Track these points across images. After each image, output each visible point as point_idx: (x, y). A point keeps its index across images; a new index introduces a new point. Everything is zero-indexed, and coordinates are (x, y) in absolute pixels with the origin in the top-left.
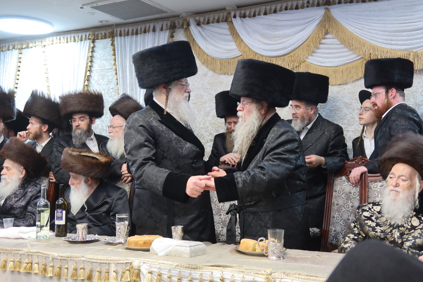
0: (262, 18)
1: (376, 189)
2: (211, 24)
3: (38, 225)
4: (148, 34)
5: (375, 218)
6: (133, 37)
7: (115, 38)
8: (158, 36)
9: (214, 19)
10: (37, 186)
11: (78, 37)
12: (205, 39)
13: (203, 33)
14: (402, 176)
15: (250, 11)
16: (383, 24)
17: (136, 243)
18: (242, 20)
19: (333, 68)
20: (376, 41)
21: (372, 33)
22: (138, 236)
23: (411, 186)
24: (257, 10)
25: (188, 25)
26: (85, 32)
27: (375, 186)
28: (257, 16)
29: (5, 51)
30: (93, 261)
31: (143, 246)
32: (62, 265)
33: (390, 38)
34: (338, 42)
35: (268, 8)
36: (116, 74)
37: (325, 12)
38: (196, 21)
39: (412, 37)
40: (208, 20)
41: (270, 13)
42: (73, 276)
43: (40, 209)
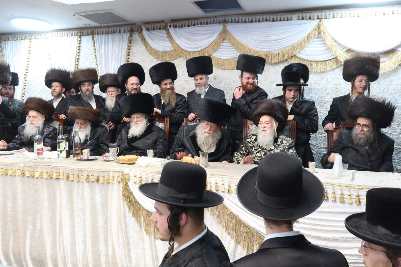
0: (187, 28)
1: (252, 129)
2: (155, 30)
3: (58, 150)
4: (116, 34)
5: (252, 143)
6: (106, 36)
7: (95, 35)
8: (122, 36)
9: (157, 27)
10: (50, 128)
11: (70, 33)
12: (152, 39)
13: (150, 35)
14: (267, 121)
15: (179, 24)
16: (255, 36)
17: (124, 160)
18: (175, 29)
19: (227, 60)
20: (251, 46)
21: (249, 41)
22: (123, 156)
23: (272, 126)
24: (184, 23)
25: (142, 30)
26: (75, 30)
27: (252, 127)
28: (183, 27)
29: (19, 40)
30: (99, 170)
31: (128, 162)
32: (79, 173)
33: (259, 44)
34: (230, 45)
35: (190, 22)
36: (96, 58)
37: (223, 27)
38: (146, 27)
39: (271, 45)
40: (154, 28)
41: (191, 26)
42: (86, 179)
43: (59, 141)
